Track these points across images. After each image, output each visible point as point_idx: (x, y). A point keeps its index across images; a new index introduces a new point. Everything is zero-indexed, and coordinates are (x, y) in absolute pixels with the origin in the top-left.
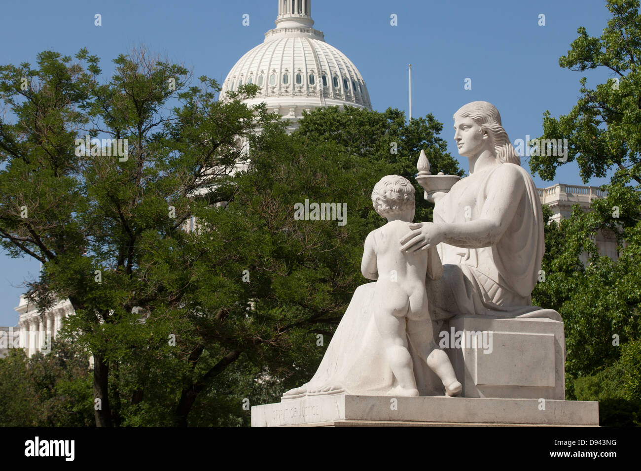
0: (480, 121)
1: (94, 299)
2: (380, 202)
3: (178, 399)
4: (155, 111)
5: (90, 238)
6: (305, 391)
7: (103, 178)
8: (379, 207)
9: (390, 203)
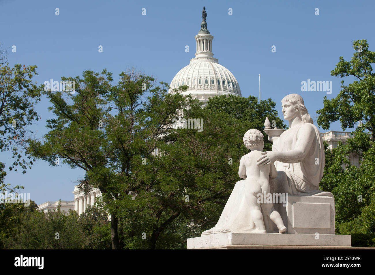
0: (294, 103)
1: (111, 188)
2: (247, 142)
3: (151, 235)
4: (139, 98)
5: (108, 159)
6: (213, 231)
7: (114, 130)
8: (247, 144)
9: (252, 142)
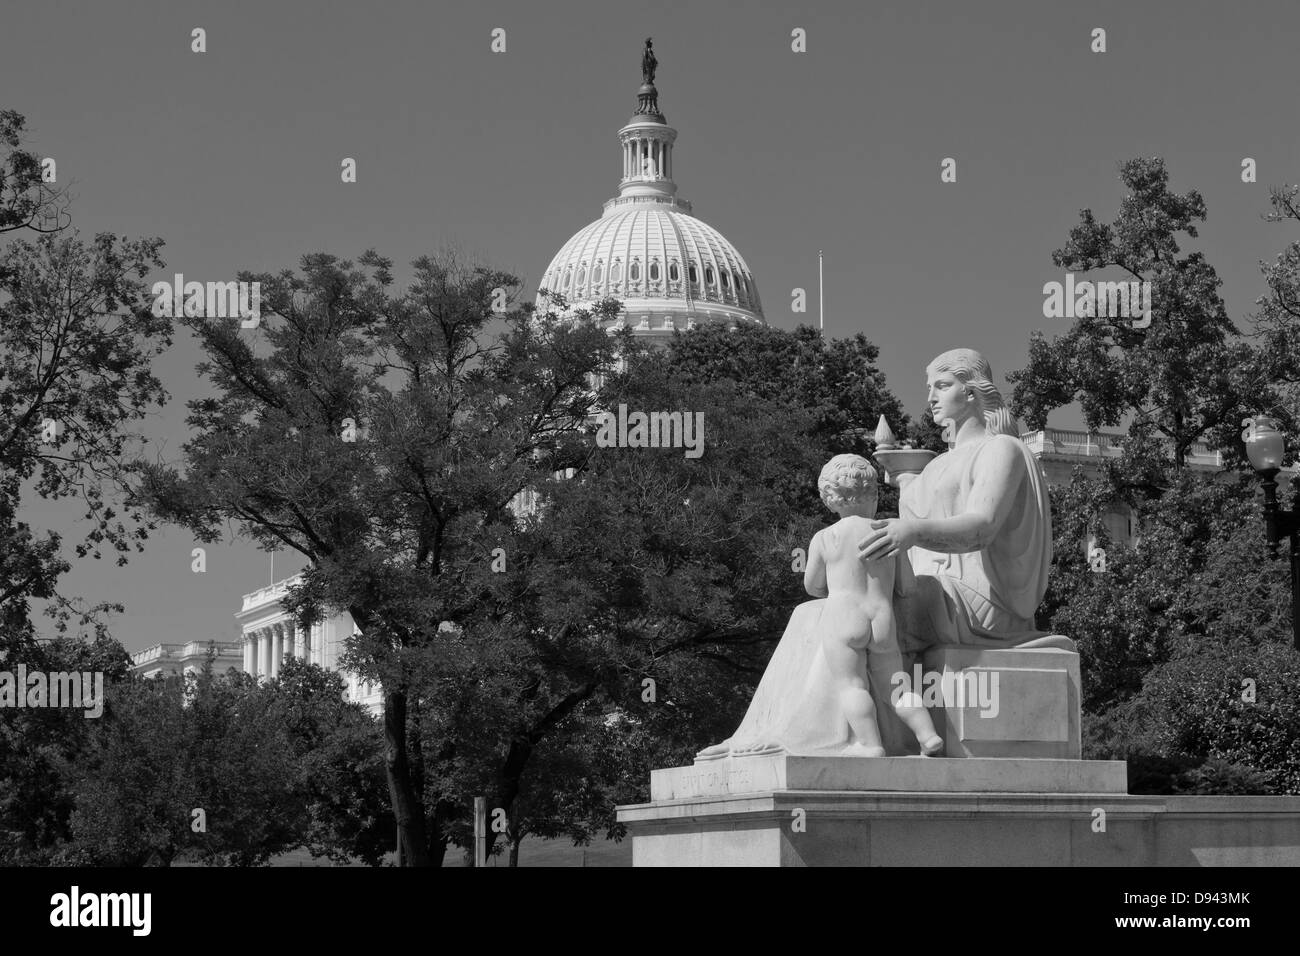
0: (963, 377)
1: (390, 611)
2: (831, 492)
3: (505, 753)
4: (472, 338)
5: (372, 520)
6: (728, 750)
7: (400, 435)
8: (829, 498)
9: (844, 492)
